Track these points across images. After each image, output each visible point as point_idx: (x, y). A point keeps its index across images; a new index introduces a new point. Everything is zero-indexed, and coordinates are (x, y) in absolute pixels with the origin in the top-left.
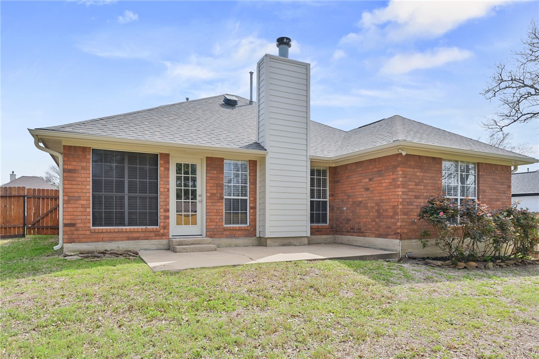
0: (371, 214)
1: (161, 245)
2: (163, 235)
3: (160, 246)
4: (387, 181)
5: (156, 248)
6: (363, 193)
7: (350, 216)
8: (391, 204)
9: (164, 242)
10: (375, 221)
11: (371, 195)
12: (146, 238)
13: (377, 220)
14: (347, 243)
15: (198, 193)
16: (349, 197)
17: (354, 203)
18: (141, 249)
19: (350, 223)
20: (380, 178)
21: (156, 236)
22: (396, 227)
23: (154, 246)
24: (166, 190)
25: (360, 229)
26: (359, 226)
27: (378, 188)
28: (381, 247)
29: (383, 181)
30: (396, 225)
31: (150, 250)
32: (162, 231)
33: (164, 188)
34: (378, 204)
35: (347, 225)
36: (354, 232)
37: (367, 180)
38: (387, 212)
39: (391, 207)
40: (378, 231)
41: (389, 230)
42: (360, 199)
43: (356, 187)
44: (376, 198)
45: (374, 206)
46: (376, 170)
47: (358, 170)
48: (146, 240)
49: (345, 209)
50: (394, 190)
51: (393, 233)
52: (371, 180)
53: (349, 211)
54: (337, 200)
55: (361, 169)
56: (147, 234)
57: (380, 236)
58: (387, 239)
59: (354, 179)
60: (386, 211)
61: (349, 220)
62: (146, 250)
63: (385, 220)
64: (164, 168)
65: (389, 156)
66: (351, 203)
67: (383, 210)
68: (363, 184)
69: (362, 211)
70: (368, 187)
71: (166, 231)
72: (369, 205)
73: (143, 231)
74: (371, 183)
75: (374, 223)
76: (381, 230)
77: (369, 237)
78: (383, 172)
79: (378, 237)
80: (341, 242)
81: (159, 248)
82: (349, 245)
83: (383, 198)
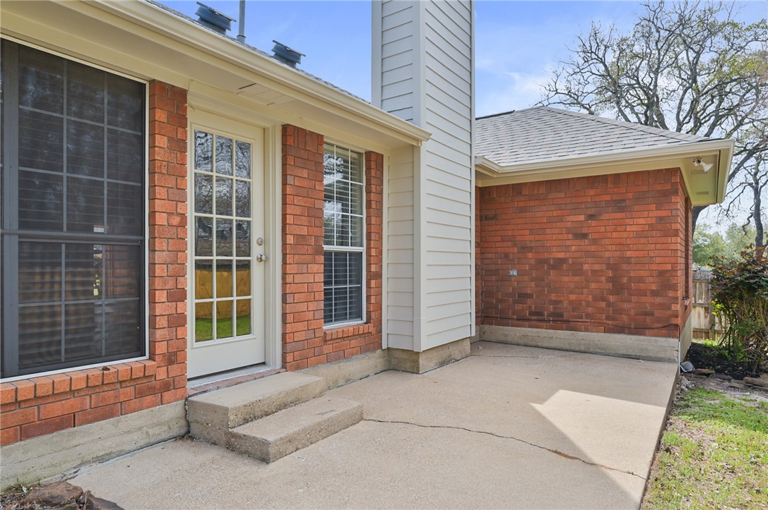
0: (593, 286)
1: (160, 424)
2: (166, 386)
3: (157, 430)
4: (642, 221)
5: (142, 443)
6: (568, 243)
7: (530, 287)
8: (654, 267)
9: (171, 411)
10: (603, 299)
11: (593, 248)
12: (105, 412)
13: (612, 298)
14: (521, 342)
15: (256, 233)
16: (525, 249)
17: (541, 262)
18: (83, 463)
19: (529, 301)
20: (619, 215)
21: (140, 394)
22: (669, 312)
23: (135, 436)
24: (176, 220)
25: (561, 315)
26: (554, 308)
27: (614, 235)
28: (624, 352)
29: (628, 221)
30: (670, 309)
31: (121, 454)
32: (162, 375)
33: (170, 214)
34: (613, 267)
35: (518, 307)
36: (543, 321)
37: (582, 218)
38: (643, 282)
39: (655, 273)
40: (613, 319)
41: (648, 319)
42: (561, 255)
43: (548, 231)
44: (607, 254)
45: (602, 271)
46: (608, 198)
47: (552, 196)
48: (105, 417)
49: (515, 273)
50: (664, 240)
51: (660, 325)
52: (591, 217)
53: (526, 278)
54: (489, 256)
55: (562, 195)
56: (109, 395)
57: (620, 330)
58: (641, 337)
59: (538, 214)
60: (640, 280)
61: (524, 296)
62: (101, 459)
63: (634, 299)
64: (170, 139)
65: (648, 172)
66: (533, 262)
67: (630, 278)
68: (569, 225)
69: (566, 279)
70: (585, 231)
71: (175, 370)
72: (586, 267)
73: (90, 387)
74: (593, 223)
75: (603, 304)
76: (625, 318)
77: (587, 330)
78: (628, 203)
79: (615, 332)
80: (502, 338)
81: (153, 440)
82: (526, 346)
83: (629, 254)
